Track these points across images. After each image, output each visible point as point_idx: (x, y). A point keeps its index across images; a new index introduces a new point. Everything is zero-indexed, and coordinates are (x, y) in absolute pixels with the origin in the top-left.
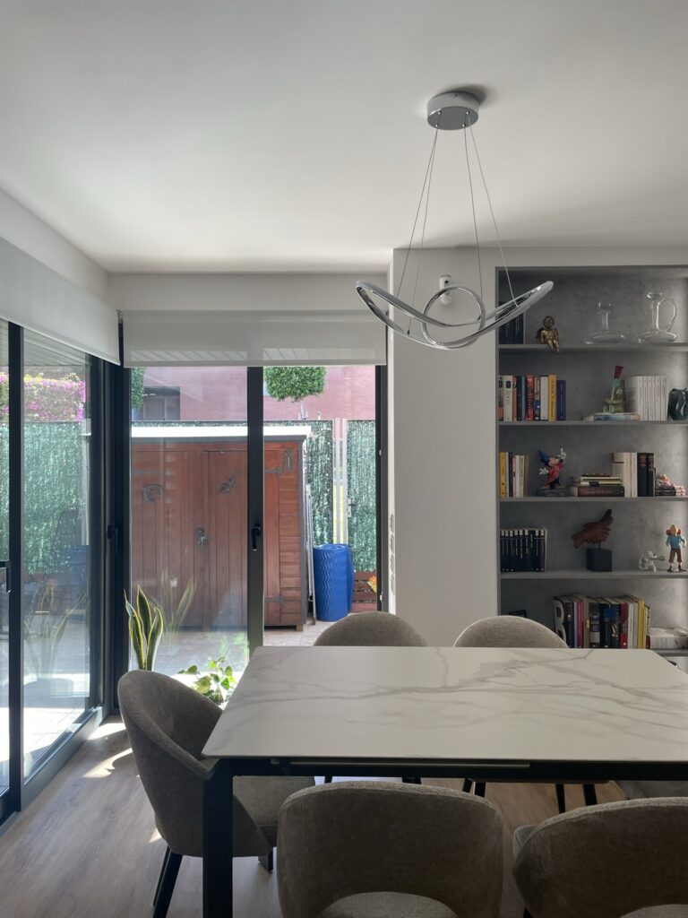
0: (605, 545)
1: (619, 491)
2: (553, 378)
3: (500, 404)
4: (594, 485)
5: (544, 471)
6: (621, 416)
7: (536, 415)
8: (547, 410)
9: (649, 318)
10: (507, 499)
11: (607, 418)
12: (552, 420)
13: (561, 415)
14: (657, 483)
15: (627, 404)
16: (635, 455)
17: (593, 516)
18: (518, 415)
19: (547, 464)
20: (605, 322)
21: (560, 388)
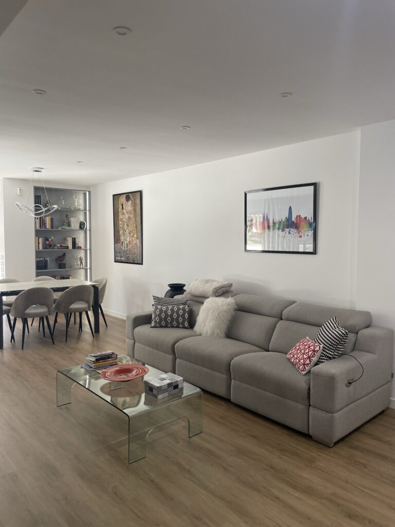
0: (64, 262)
1: (67, 247)
2: (50, 217)
3: (35, 224)
4: (61, 246)
5: (48, 242)
6: (68, 228)
7: (45, 227)
8: (48, 226)
9: (74, 202)
10: (37, 249)
11: (64, 228)
12: (50, 228)
13: (52, 227)
14: (77, 246)
15: (69, 225)
16: (71, 239)
17: (61, 254)
18: (40, 227)
19: (48, 240)
20: (63, 203)
21: (52, 220)
